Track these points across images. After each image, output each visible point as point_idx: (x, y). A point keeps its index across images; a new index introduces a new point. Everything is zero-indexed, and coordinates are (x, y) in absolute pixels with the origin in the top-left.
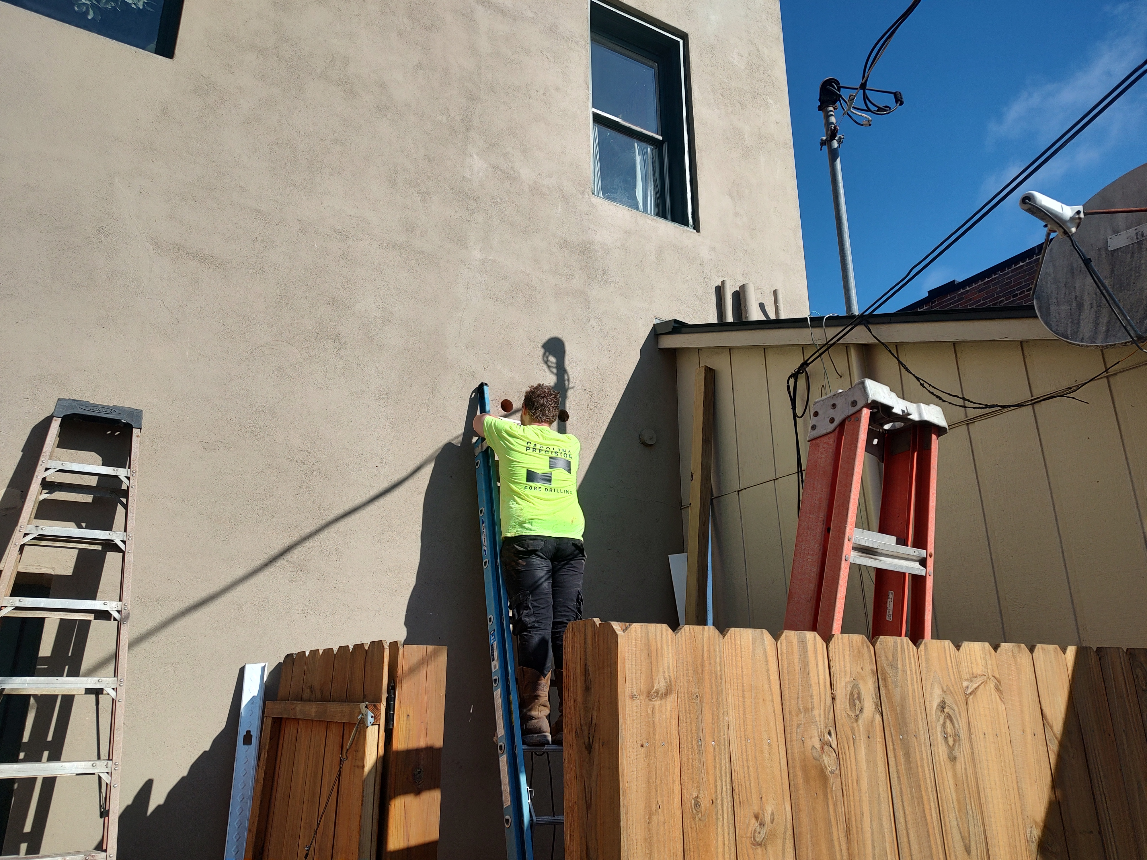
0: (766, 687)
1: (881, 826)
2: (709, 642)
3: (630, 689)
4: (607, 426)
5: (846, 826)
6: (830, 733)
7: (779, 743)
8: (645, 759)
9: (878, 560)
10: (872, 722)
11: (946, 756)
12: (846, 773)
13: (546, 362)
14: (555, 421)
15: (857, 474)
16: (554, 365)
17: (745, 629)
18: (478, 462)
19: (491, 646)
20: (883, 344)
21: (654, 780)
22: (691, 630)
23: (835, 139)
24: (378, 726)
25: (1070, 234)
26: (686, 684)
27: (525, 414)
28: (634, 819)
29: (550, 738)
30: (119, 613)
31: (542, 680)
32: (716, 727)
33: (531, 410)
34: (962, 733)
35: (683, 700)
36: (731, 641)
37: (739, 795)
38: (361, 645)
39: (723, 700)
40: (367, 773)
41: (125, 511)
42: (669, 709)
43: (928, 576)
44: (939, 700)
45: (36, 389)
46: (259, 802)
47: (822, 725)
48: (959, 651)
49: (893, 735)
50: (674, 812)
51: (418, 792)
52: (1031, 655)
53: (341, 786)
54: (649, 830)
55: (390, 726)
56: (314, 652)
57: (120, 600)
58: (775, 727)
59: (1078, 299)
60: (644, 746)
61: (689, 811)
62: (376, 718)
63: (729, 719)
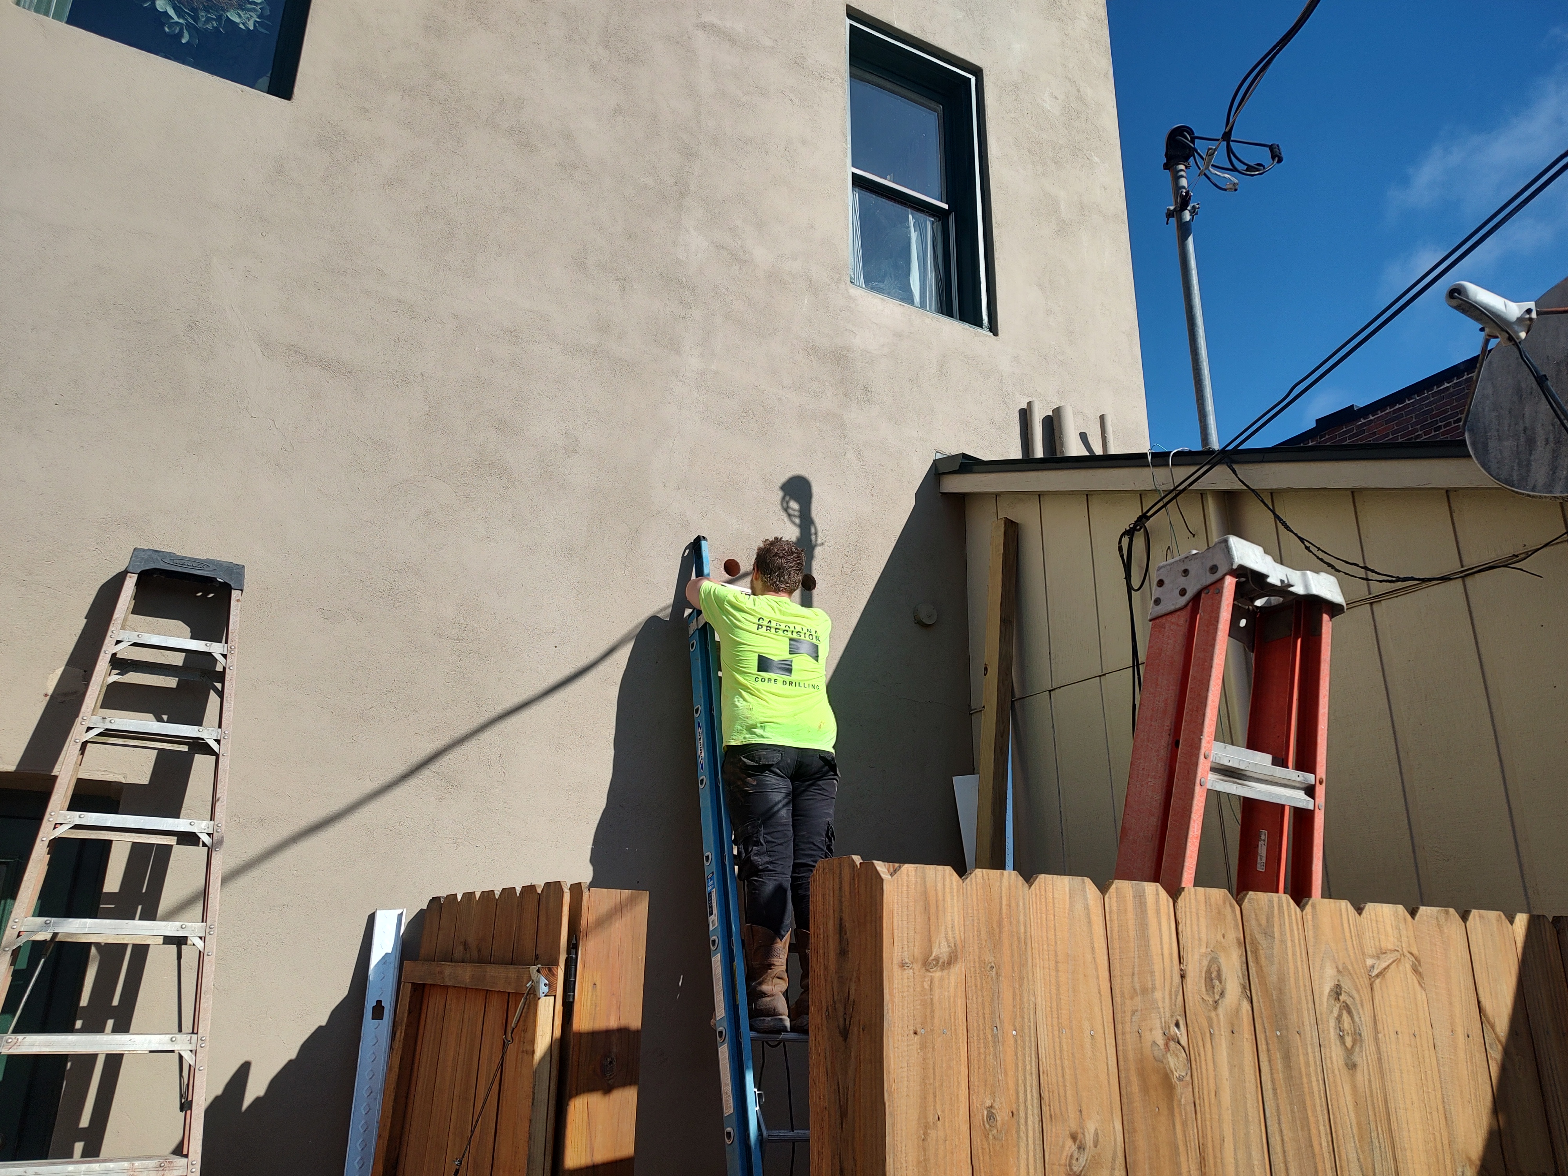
0: (1089, 957)
1: (1250, 1157)
2: (1010, 894)
3: (899, 954)
4: (868, 597)
5: (1200, 1155)
6: (1177, 1025)
7: (1106, 1035)
8: (919, 1051)
9: (1246, 785)
10: (1238, 1010)
11: (1341, 1062)
12: (1200, 1080)
13: (786, 509)
14: (797, 588)
15: (1217, 666)
16: (797, 514)
17: (1059, 876)
18: (693, 643)
19: (709, 894)
20: (1253, 490)
21: (932, 1081)
22: (985, 875)
23: (1186, 209)
24: (553, 997)
25: (1517, 341)
26: (977, 950)
27: (756, 579)
28: (904, 1134)
29: (787, 1023)
30: (210, 837)
31: (777, 943)
32: (1018, 1010)
33: (764, 575)
34: (1365, 1031)
35: (972, 972)
36: (1040, 892)
37: (1050, 1106)
38: (532, 887)
39: (1027, 973)
40: (538, 1060)
41: (219, 699)
42: (953, 984)
43: (1317, 810)
44: (1333, 984)
45: (106, 536)
46: (392, 1098)
47: (1167, 1013)
48: (1362, 916)
49: (1267, 1031)
50: (959, 1126)
51: (607, 1090)
52: (1463, 924)
53: (505, 1079)
54: (924, 1150)
55: (569, 998)
56: (469, 896)
57: (212, 818)
58: (1100, 1013)
59: (1528, 432)
60: (918, 1033)
61: (980, 1125)
62: (551, 986)
63: (1037, 1000)
